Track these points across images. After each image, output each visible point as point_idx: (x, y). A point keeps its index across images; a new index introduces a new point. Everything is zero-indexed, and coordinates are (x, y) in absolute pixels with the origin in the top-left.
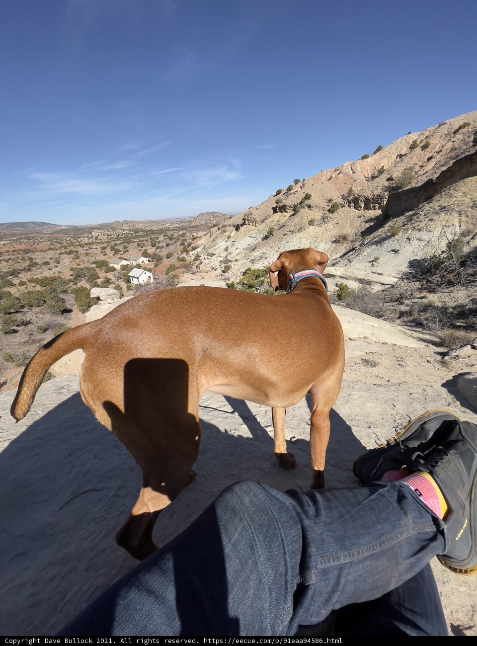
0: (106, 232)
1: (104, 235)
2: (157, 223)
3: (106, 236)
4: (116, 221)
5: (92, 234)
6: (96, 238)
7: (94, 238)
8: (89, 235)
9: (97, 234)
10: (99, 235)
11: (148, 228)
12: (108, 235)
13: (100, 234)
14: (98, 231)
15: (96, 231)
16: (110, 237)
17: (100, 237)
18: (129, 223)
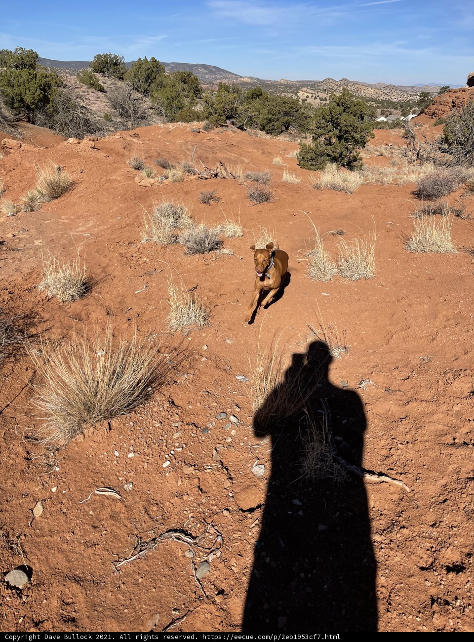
0: (320, 94)
1: (315, 98)
2: (401, 90)
3: (318, 101)
4: (329, 79)
5: (299, 94)
6: (304, 101)
7: (300, 100)
8: (294, 95)
9: (306, 94)
10: (308, 97)
11: (384, 97)
12: (321, 99)
13: (310, 96)
14: (309, 90)
15: (304, 89)
16: (324, 102)
17: (309, 101)
18: (350, 84)
